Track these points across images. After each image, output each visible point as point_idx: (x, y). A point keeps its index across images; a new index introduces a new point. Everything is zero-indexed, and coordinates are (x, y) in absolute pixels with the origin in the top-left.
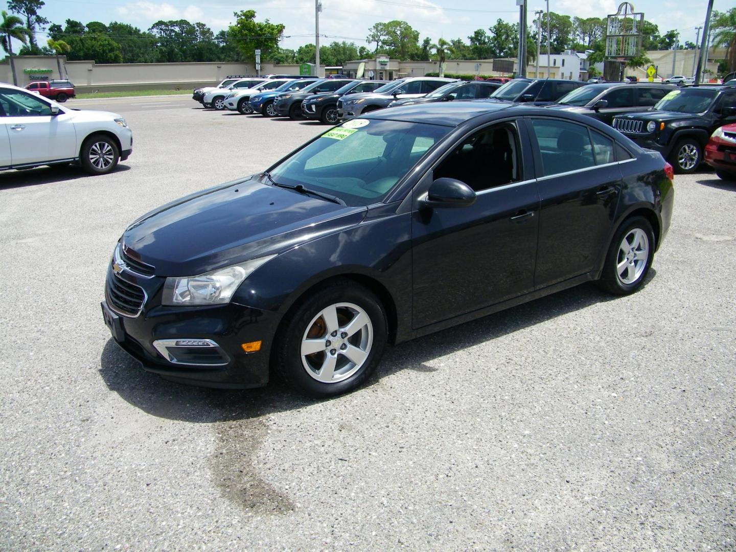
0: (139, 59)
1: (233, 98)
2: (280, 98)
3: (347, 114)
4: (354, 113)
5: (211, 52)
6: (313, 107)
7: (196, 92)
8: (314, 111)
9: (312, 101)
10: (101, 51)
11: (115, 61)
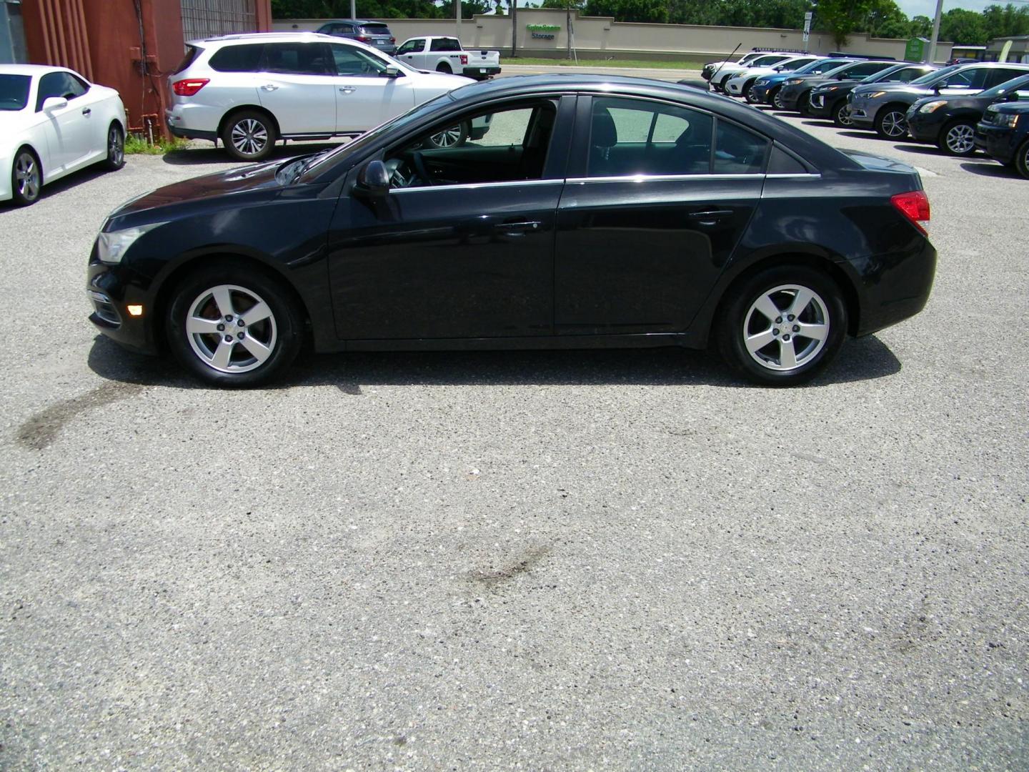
0: (691, 18)
1: (737, 79)
2: (787, 84)
3: (856, 112)
4: (865, 112)
5: (796, 14)
6: (822, 99)
7: (706, 67)
8: (821, 106)
9: (822, 89)
10: (642, 5)
11: (658, 19)
